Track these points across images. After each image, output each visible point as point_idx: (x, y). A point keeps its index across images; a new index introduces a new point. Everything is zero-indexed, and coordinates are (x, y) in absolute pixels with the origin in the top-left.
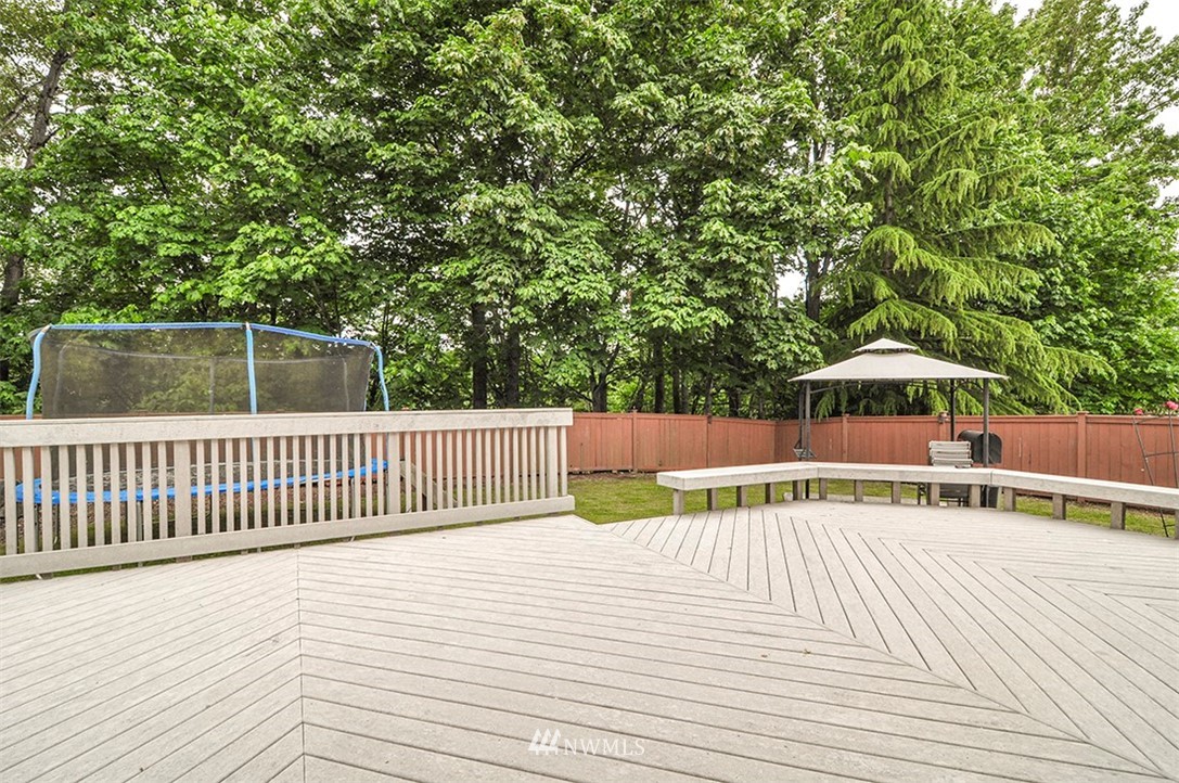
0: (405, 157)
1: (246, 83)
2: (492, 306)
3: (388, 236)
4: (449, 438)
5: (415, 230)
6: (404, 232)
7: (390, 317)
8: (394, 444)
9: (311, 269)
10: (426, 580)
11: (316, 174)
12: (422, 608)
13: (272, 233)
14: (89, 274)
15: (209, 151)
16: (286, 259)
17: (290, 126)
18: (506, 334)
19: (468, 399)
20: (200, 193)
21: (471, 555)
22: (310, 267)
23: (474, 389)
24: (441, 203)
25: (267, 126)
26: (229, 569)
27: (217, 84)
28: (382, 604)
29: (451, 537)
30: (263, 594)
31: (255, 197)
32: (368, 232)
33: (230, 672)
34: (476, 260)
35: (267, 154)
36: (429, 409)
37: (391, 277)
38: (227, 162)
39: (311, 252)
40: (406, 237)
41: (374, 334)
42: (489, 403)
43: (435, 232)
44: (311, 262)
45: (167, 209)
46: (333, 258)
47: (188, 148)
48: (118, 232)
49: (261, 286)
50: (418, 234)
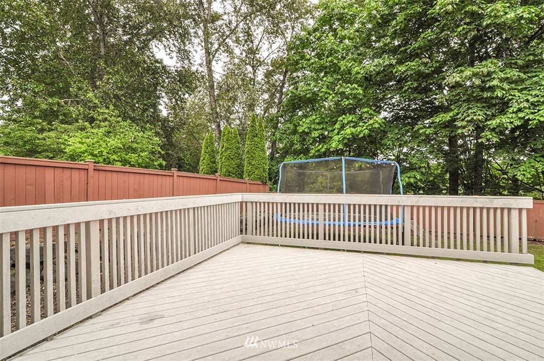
0: (413, 68)
1: (342, 59)
2: (463, 136)
3: (402, 109)
4: (439, 210)
5: (416, 104)
6: (409, 106)
7: (401, 149)
8: (408, 211)
9: (367, 132)
10: (427, 283)
11: (369, 89)
12: (426, 298)
13: (350, 119)
14: (292, 144)
15: (328, 91)
16: (356, 129)
17: (360, 71)
18: (472, 152)
19: (445, 189)
20: (325, 108)
21: (454, 276)
22: (366, 131)
23: (450, 184)
24: (431, 86)
25: (350, 74)
26: (337, 256)
27: (331, 64)
28: (404, 289)
29: (441, 264)
30: (350, 270)
31: (345, 104)
32: (391, 110)
33: (340, 299)
34: (456, 111)
35: (350, 86)
36: (421, 194)
37: (404, 129)
38: (334, 93)
39: (367, 124)
40: (411, 108)
41: (393, 157)
42: (460, 192)
43: (428, 103)
44: (367, 128)
45: (314, 117)
46: (377, 126)
47: (322, 92)
48: (300, 129)
49: (346, 141)
50: (417, 106)
